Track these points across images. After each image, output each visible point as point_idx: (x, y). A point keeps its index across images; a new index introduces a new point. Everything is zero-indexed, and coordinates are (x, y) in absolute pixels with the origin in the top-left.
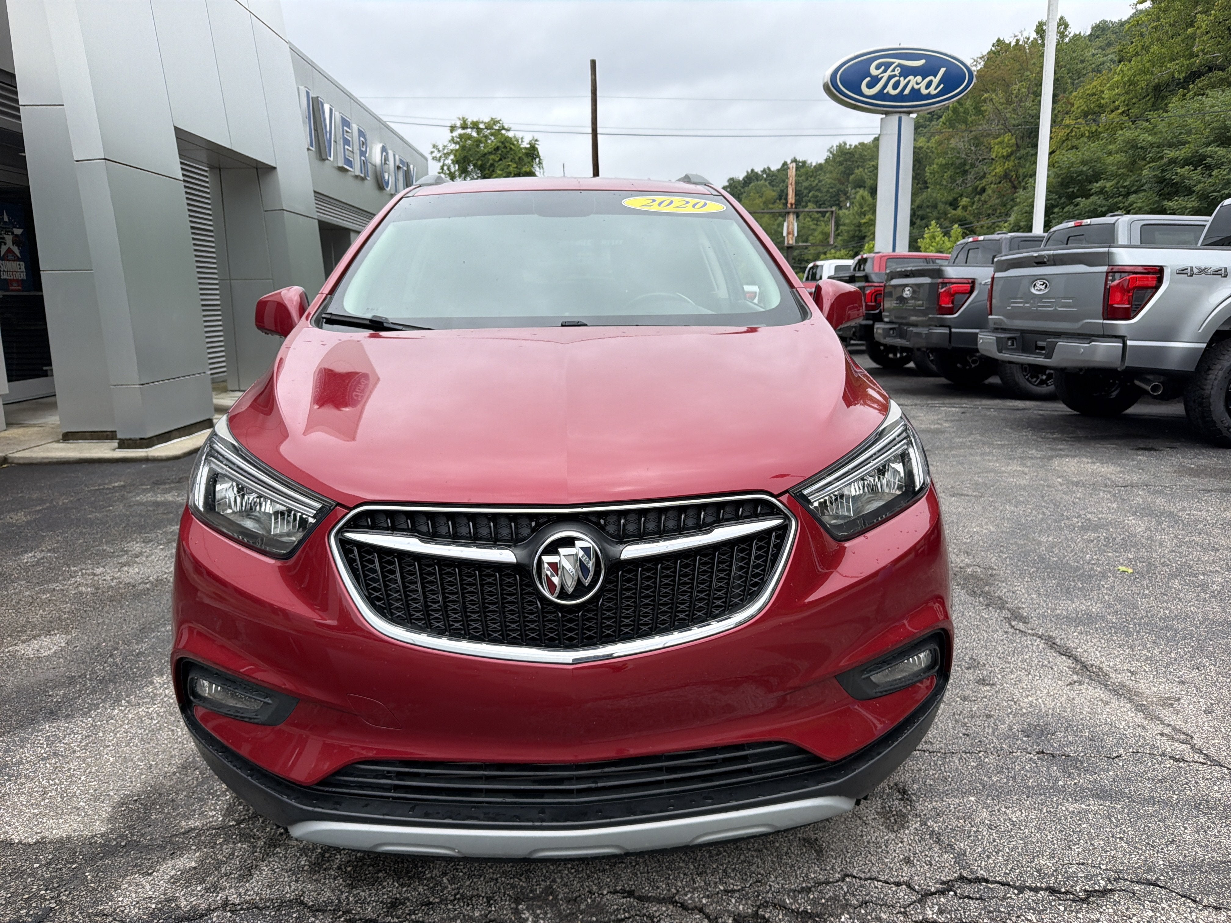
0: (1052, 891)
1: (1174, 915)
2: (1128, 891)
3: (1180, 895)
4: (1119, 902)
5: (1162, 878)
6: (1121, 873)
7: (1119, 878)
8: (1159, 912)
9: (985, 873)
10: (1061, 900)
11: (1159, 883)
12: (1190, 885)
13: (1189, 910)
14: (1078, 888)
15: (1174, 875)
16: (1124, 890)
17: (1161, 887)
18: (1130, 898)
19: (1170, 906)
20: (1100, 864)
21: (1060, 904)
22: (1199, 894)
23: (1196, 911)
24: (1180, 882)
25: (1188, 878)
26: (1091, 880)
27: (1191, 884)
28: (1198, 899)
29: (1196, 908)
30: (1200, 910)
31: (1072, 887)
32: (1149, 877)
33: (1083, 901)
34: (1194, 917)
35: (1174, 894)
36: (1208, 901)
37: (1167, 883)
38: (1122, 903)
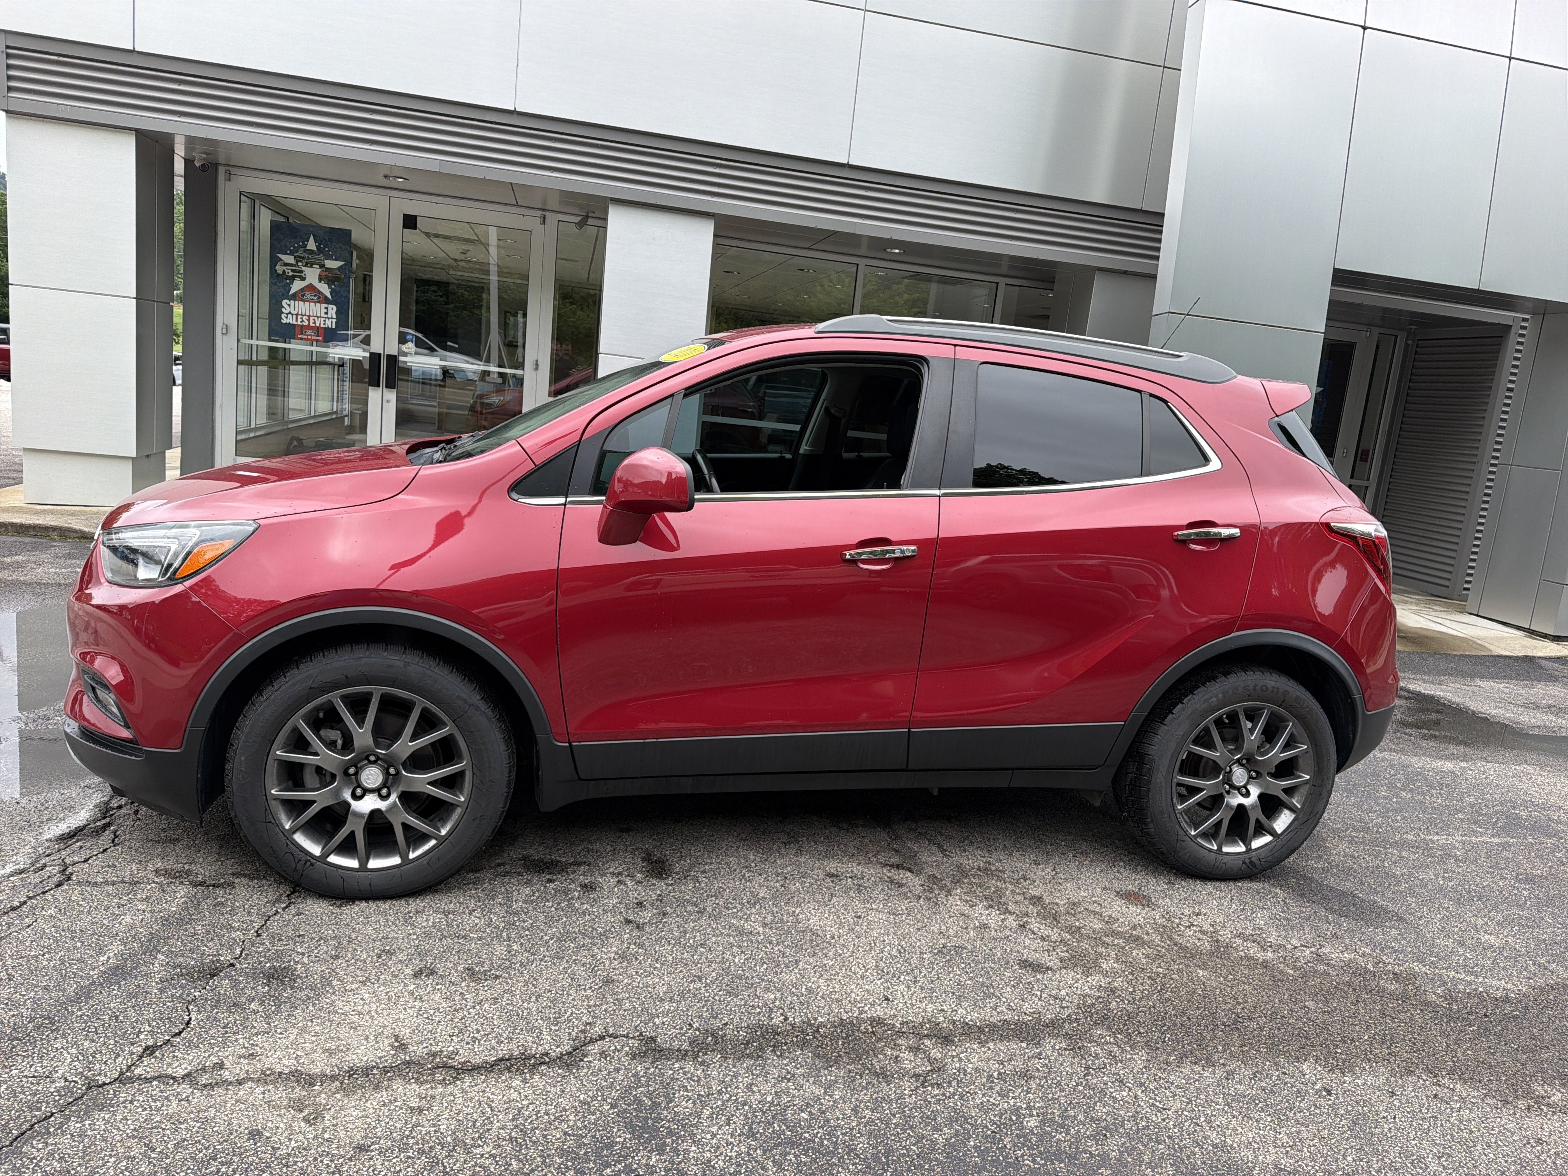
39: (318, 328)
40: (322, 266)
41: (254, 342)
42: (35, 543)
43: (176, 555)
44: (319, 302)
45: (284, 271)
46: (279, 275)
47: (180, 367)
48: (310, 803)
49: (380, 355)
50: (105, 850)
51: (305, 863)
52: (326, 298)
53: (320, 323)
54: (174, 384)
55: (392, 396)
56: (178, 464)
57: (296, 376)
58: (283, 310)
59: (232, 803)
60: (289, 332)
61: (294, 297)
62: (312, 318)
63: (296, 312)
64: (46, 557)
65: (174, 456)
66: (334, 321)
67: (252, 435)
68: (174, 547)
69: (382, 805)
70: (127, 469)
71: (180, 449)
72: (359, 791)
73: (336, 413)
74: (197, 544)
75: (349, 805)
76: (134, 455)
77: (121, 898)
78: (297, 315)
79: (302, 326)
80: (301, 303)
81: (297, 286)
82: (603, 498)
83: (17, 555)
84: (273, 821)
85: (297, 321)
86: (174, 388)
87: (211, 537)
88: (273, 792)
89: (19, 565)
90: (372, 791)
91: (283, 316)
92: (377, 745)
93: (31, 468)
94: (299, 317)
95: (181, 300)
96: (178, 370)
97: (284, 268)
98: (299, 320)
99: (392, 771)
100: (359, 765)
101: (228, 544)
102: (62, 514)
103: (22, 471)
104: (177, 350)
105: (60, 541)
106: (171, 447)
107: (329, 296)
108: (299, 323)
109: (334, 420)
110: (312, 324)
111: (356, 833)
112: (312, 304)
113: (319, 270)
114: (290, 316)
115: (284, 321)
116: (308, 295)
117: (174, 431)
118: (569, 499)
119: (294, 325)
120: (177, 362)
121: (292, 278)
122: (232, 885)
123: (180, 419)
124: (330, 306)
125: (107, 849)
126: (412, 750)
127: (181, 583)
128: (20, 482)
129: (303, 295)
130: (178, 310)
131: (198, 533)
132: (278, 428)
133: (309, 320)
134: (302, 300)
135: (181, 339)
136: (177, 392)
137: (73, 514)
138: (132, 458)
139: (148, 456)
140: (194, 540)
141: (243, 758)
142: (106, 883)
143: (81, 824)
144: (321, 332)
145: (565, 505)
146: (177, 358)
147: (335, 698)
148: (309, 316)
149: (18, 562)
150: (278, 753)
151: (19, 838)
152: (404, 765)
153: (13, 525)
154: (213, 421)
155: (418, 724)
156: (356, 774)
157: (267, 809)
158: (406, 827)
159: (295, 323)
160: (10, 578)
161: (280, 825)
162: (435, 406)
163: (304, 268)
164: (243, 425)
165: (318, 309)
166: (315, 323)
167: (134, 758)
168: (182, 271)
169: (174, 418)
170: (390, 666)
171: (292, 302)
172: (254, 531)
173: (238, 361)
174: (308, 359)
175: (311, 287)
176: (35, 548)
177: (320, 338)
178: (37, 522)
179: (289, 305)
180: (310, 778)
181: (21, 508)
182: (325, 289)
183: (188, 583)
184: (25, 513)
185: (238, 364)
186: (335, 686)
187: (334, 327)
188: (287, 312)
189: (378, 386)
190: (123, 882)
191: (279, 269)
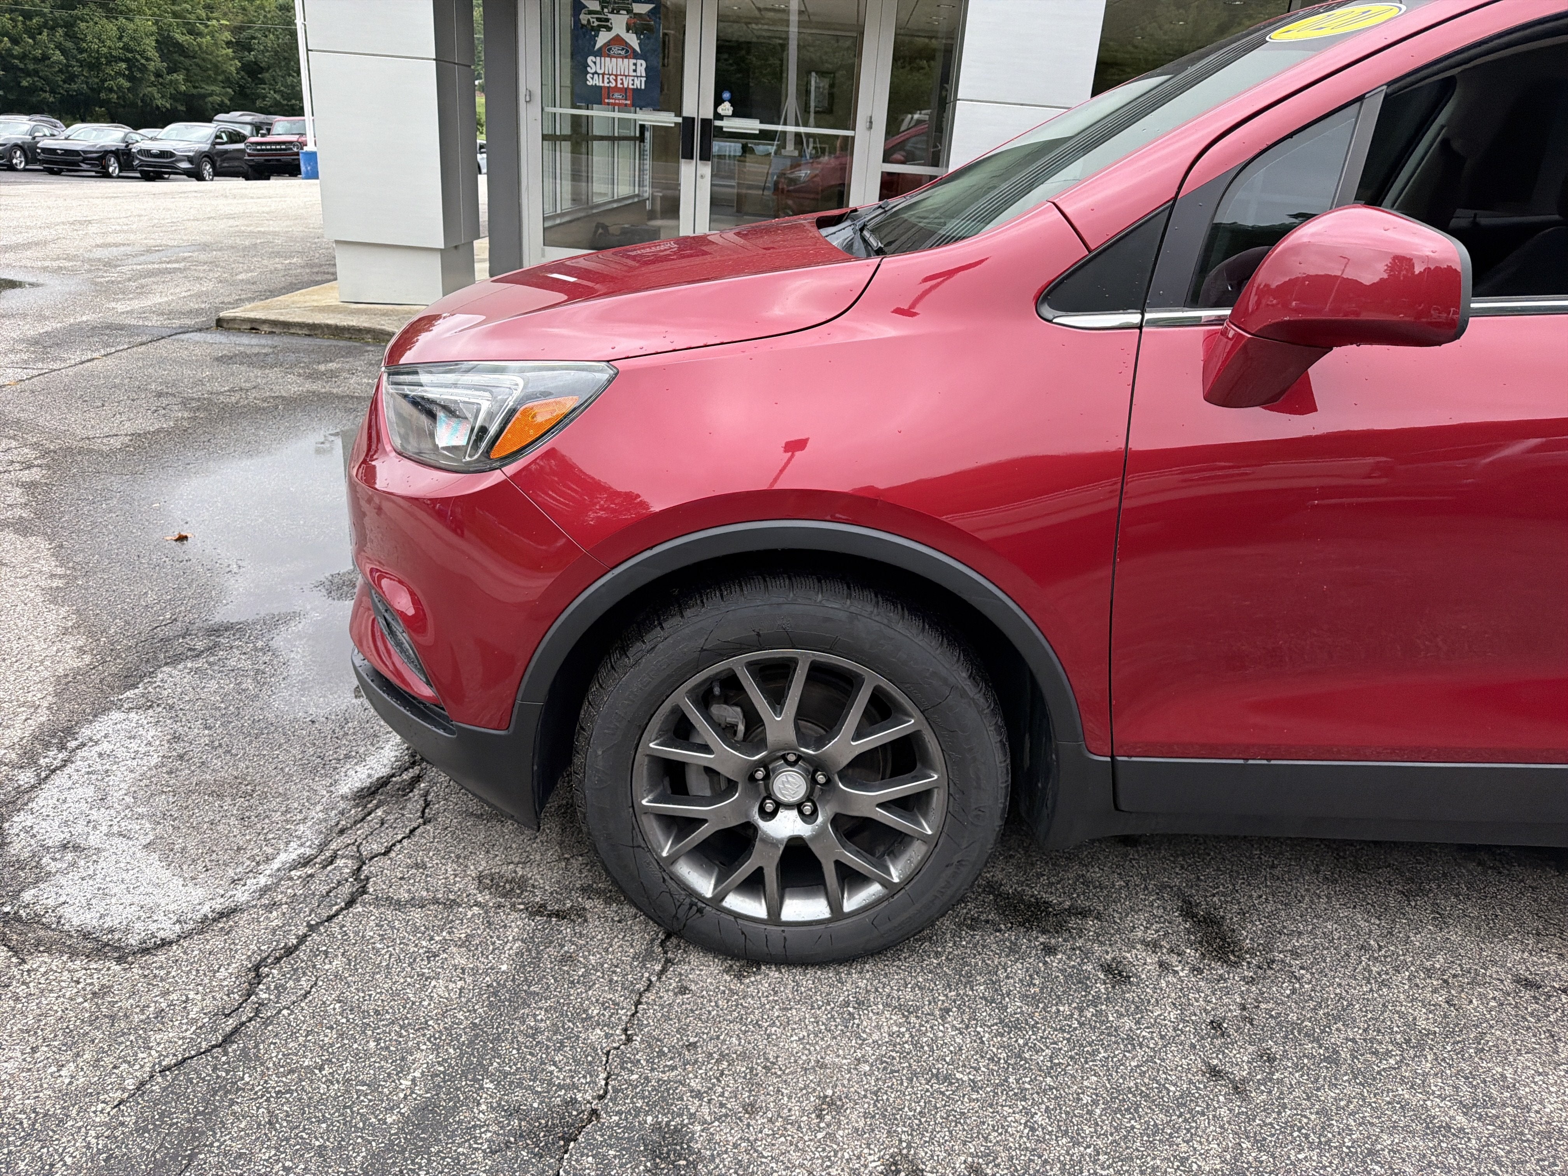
0: (289, 951)
1: (171, 1035)
2: (234, 1011)
3: (189, 1058)
4: (228, 995)
5: (224, 1059)
6: (264, 1023)
7: (256, 1015)
8: (187, 1023)
9: (357, 910)
10: (272, 951)
11: (220, 1050)
12: (190, 1080)
13: (164, 1053)
14: (275, 972)
15: (218, 1077)
16: (238, 1009)
17: (214, 1047)
18: (224, 1008)
19: (183, 1038)
20: (292, 1011)
21: (269, 948)
22: (173, 1080)
23: (157, 1061)
24: (204, 1075)
25: (202, 1088)
26: (276, 988)
27: (192, 1083)
28: (168, 1073)
29: (160, 1063)
30: (154, 1066)
31: (281, 968)
32: (235, 1046)
33: (257, 968)
34: (153, 1052)
35: (193, 1053)
36: (158, 1083)
37: (213, 1057)
38: (225, 997)
39: (626, 89)
40: (629, 11)
41: (558, 110)
42: (350, 347)
43: (491, 416)
44: (626, 57)
45: (589, 20)
46: (583, 25)
47: (485, 155)
48: (696, 822)
49: (693, 119)
50: (412, 831)
51: (690, 908)
52: (634, 51)
53: (628, 83)
54: (480, 173)
55: (706, 169)
56: (486, 255)
57: (599, 154)
58: (589, 69)
59: (584, 814)
60: (596, 96)
61: (599, 53)
62: (619, 78)
63: (602, 72)
64: (359, 364)
65: (481, 247)
66: (644, 79)
67: (558, 221)
68: (485, 406)
69: (803, 830)
70: (435, 263)
71: (487, 239)
72: (769, 806)
73: (638, 196)
74: (521, 401)
75: (755, 828)
76: (443, 247)
77: (432, 939)
78: (603, 74)
79: (609, 88)
80: (608, 59)
81: (603, 38)
82: (1227, 312)
83: (331, 361)
84: (643, 845)
85: (603, 82)
86: (479, 176)
87: (542, 389)
88: (644, 802)
89: (333, 375)
90: (789, 806)
91: (589, 76)
92: (802, 738)
93: (344, 261)
94: (606, 77)
95: (483, 89)
96: (483, 159)
97: (589, 16)
98: (606, 81)
99: (821, 778)
100: (770, 767)
101: (571, 403)
102: (375, 313)
103: (335, 265)
104: (481, 140)
105: (374, 345)
106: (478, 237)
107: (638, 49)
108: (606, 85)
109: (634, 205)
110: (619, 85)
111: (765, 871)
112: (620, 60)
113: (628, 16)
114: (596, 76)
115: (590, 83)
116: (616, 50)
117: (481, 220)
118: (1148, 316)
119: (601, 87)
120: (483, 150)
121: (597, 29)
122: (580, 913)
123: (486, 207)
124: (639, 62)
125: (415, 829)
126: (857, 753)
127: (500, 468)
128: (336, 279)
129: (609, 50)
130: (480, 100)
131: (521, 383)
132: (582, 214)
133: (616, 80)
134: (609, 56)
135: (484, 128)
136: (482, 181)
137: (385, 314)
138: (441, 250)
139: (456, 247)
140: (517, 394)
141: (600, 753)
142: (412, 902)
143: (384, 772)
144: (629, 94)
145: (1140, 327)
146: (481, 147)
147: (738, 664)
148: (616, 76)
149: (331, 370)
150: (651, 745)
151: (311, 789)
152: (843, 775)
153: (328, 326)
154: (519, 205)
155: (866, 713)
156: (767, 777)
157: (636, 828)
158: (839, 865)
159: (601, 84)
160: (323, 390)
161: (652, 851)
162: (732, 187)
163: (610, 16)
164: (549, 211)
165: (625, 65)
166: (622, 84)
167: (441, 732)
168: (483, 58)
169: (480, 206)
170: (827, 620)
171: (598, 58)
172: (610, 381)
173: (543, 135)
174: (610, 134)
175: (618, 40)
176: (349, 353)
177: (628, 102)
178: (351, 323)
179: (595, 63)
180: (698, 784)
181: (336, 307)
182: (633, 40)
183: (511, 469)
184: (340, 313)
185: (543, 139)
186: (740, 648)
187: (643, 87)
188: (593, 71)
189: (692, 158)
190: (436, 901)
191: (584, 18)
